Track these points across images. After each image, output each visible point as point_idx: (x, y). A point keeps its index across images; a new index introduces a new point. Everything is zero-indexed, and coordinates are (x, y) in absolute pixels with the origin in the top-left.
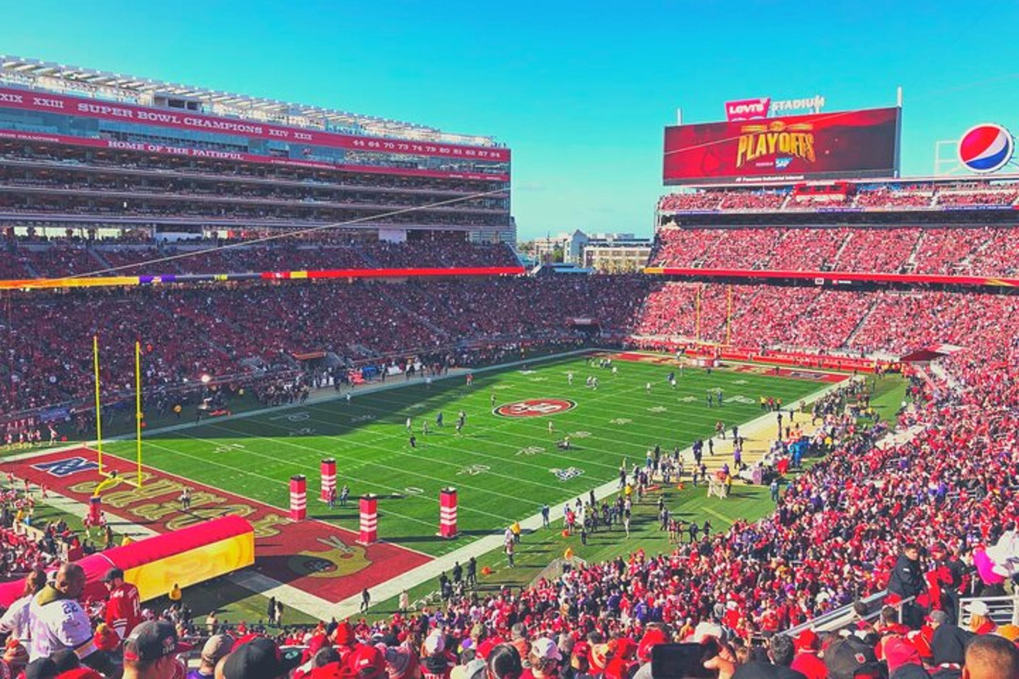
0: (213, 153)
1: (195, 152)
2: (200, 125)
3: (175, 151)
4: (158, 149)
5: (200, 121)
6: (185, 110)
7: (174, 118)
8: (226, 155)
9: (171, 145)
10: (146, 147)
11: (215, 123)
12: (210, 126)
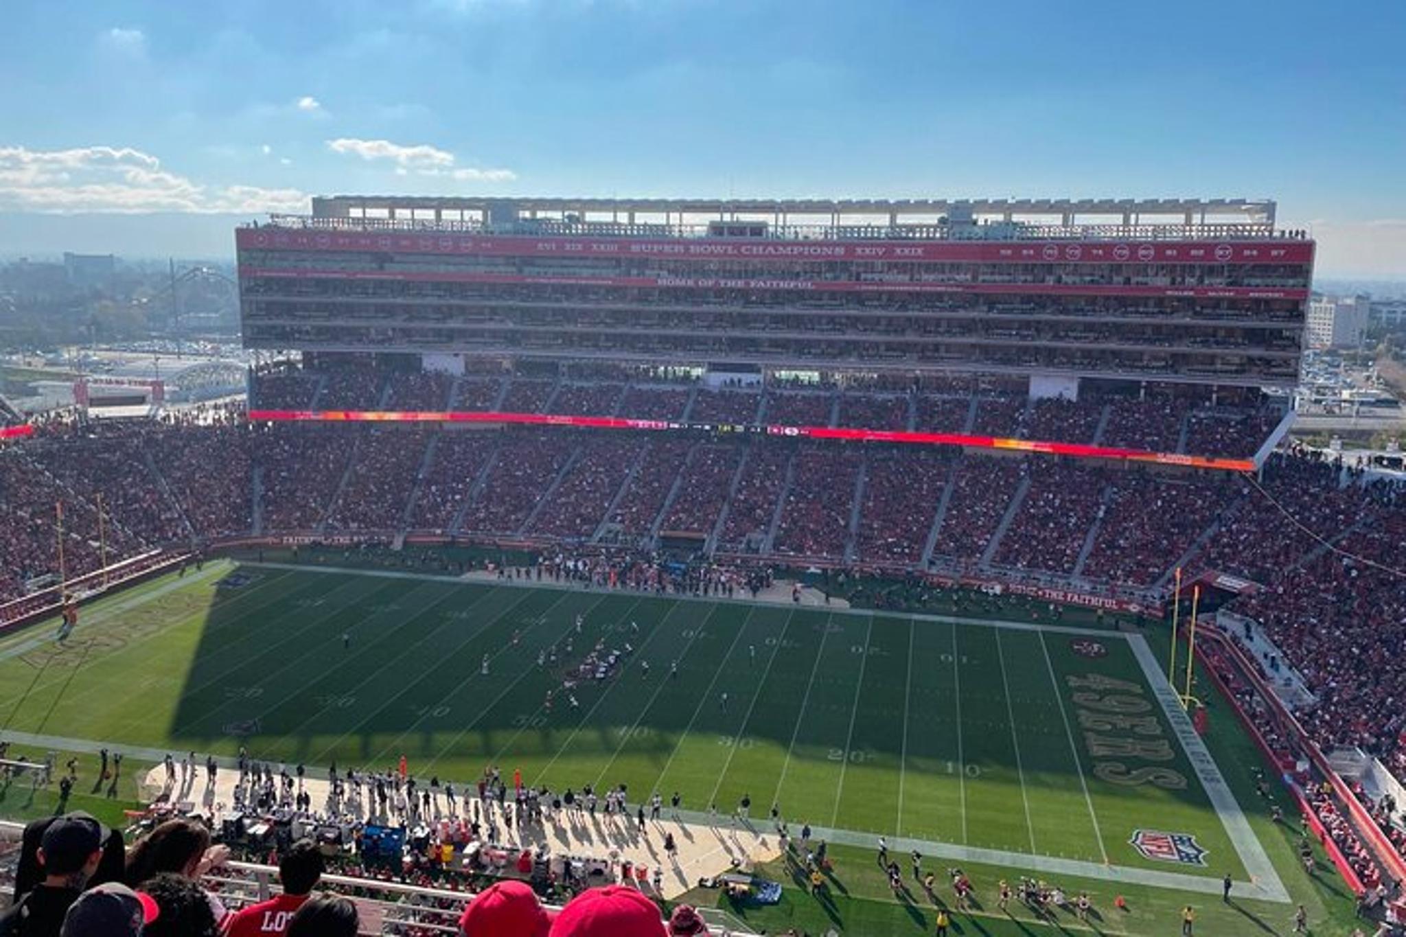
0: (775, 283)
1: (753, 284)
2: (761, 252)
3: (729, 284)
4: (710, 283)
5: (761, 248)
6: (748, 237)
7: (730, 248)
8: (792, 285)
9: (724, 277)
10: (696, 282)
11: (781, 249)
12: (773, 252)
